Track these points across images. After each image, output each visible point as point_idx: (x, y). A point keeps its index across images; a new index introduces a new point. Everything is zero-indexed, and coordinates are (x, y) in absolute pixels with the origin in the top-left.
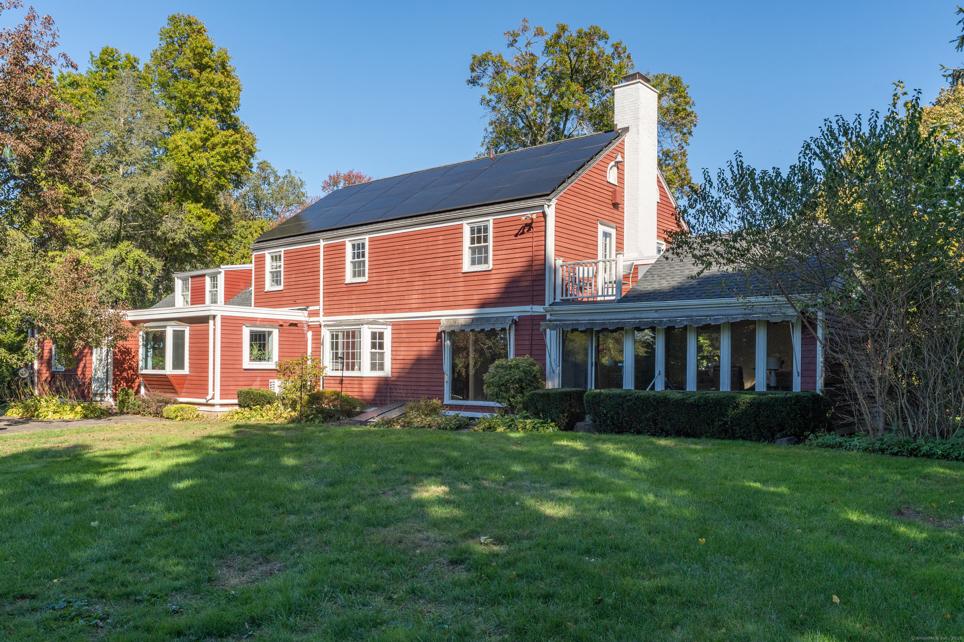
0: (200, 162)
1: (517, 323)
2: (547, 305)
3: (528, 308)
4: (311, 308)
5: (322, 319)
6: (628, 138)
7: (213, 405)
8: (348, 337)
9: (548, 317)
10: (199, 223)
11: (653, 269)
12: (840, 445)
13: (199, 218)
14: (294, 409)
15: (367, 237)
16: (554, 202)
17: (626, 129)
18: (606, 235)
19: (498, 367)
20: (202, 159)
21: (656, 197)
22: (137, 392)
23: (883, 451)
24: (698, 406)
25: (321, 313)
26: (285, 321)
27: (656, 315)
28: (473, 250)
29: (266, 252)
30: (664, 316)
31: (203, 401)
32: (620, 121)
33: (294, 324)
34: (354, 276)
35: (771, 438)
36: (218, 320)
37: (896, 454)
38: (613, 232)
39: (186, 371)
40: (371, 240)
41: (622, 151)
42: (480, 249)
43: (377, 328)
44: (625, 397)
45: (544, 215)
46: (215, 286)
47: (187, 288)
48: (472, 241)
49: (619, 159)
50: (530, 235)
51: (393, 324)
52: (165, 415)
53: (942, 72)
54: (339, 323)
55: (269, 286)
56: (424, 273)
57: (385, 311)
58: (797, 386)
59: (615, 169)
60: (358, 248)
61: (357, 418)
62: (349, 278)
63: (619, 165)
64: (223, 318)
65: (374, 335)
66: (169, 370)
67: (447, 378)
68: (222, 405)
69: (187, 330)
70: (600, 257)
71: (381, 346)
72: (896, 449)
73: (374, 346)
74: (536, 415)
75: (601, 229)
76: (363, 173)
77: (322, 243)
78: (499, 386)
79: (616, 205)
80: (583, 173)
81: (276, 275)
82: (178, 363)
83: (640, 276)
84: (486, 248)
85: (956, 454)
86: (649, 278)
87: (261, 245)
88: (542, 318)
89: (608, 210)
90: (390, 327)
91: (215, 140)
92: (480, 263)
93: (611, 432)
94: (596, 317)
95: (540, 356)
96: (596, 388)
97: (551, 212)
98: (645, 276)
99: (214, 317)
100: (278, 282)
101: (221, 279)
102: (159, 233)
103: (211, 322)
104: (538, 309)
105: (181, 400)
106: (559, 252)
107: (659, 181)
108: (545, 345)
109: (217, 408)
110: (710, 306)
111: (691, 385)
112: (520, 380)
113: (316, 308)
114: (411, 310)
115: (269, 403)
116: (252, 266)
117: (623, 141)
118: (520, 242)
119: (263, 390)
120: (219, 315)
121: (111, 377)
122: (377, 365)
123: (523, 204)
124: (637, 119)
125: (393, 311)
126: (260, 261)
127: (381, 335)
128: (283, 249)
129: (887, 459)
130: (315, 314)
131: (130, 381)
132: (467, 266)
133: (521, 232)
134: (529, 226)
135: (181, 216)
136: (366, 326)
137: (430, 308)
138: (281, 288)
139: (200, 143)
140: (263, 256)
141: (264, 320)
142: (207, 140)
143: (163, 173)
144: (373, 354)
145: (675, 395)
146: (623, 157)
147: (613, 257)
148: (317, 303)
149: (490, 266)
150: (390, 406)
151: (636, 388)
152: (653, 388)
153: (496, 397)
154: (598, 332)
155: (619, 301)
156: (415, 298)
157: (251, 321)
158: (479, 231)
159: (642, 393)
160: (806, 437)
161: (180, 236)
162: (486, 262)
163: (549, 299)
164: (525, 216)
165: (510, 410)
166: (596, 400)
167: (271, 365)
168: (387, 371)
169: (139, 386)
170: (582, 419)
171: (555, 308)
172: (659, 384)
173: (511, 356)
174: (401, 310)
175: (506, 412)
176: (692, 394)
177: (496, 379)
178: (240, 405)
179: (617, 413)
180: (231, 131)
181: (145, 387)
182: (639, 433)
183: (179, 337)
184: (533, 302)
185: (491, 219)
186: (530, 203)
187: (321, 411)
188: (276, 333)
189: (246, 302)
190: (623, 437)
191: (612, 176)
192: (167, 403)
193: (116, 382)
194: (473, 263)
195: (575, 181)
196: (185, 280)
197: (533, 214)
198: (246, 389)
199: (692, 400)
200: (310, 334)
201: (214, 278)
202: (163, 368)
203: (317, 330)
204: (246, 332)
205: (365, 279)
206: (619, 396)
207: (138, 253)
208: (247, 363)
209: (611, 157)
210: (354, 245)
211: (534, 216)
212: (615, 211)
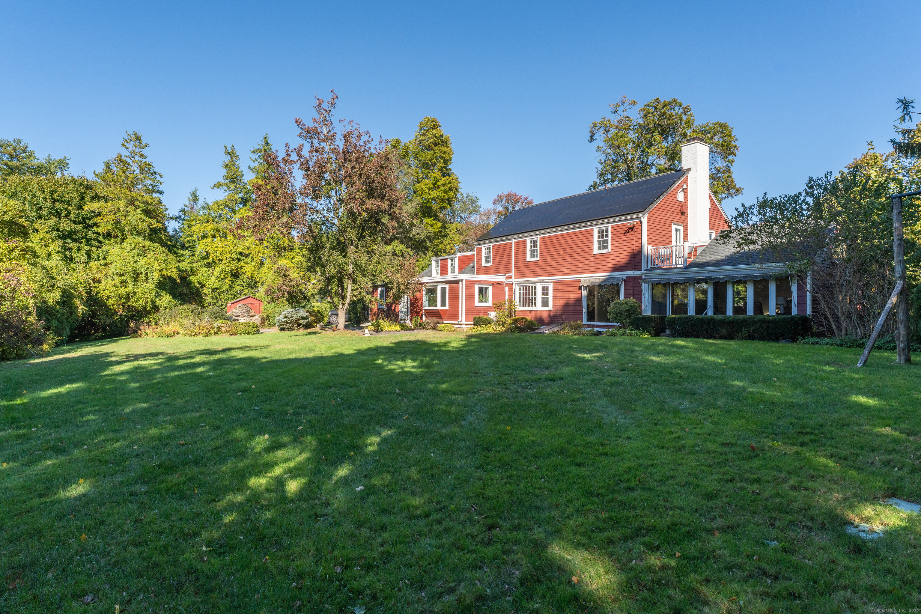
0: (433, 195)
1: (626, 281)
2: (643, 270)
3: (631, 272)
4: (507, 275)
5: (514, 280)
6: (690, 174)
7: (461, 324)
8: (526, 289)
9: (643, 277)
10: (431, 229)
11: (707, 249)
12: (817, 343)
13: (432, 226)
14: (503, 326)
15: (539, 237)
16: (647, 215)
17: (689, 170)
18: (677, 230)
19: (616, 304)
20: (434, 194)
21: (709, 206)
22: (421, 318)
23: (842, 345)
24: (732, 323)
25: (513, 277)
26: (494, 282)
27: (708, 275)
28: (599, 242)
29: (482, 246)
30: (712, 275)
31: (457, 322)
32: (685, 165)
33: (499, 283)
34: (531, 257)
35: (776, 339)
36: (464, 282)
37: (850, 347)
38: (681, 228)
39: (447, 308)
40: (541, 238)
41: (686, 182)
42: (603, 241)
43: (545, 285)
44: (690, 318)
45: (641, 222)
46: (453, 264)
47: (438, 266)
48: (599, 237)
49: (685, 187)
50: (633, 233)
51: (554, 282)
52: (439, 329)
53: (895, 130)
54: (524, 282)
55: (484, 264)
56: (571, 255)
57: (549, 275)
58: (795, 311)
59: (682, 193)
60: (534, 244)
61: (537, 331)
62: (528, 259)
63: (685, 191)
64: (466, 281)
65: (543, 288)
66: (439, 307)
67: (585, 310)
68: (466, 324)
69: (447, 287)
70: (674, 243)
71: (547, 294)
72: (849, 344)
73: (543, 294)
74: (638, 328)
75: (674, 227)
76: (517, 193)
77: (513, 241)
78: (616, 314)
79: (683, 213)
80: (663, 198)
81: (487, 258)
82: (443, 304)
83: (698, 253)
84: (607, 241)
85: (886, 346)
86: (704, 254)
87: (480, 242)
88: (640, 277)
89: (678, 216)
90: (552, 284)
91: (439, 183)
92: (603, 248)
93: (682, 337)
94: (672, 277)
95: (639, 298)
96: (672, 314)
97: (645, 221)
98: (701, 253)
99: (462, 280)
100: (488, 262)
101: (457, 261)
102: (411, 235)
103: (460, 283)
104: (638, 273)
105: (445, 322)
106: (649, 242)
107: (710, 196)
108: (641, 292)
109: (464, 326)
110: (740, 269)
111: (730, 312)
112: (628, 311)
113: (511, 274)
114: (564, 275)
115: (489, 323)
116: (474, 253)
117: (687, 178)
118: (626, 237)
119: (485, 317)
120: (464, 279)
121: (409, 311)
122: (545, 303)
123: (628, 217)
124: (696, 163)
125: (554, 275)
126: (479, 251)
127: (547, 288)
128: (491, 244)
129: (844, 348)
130: (510, 277)
131: (417, 313)
132: (596, 251)
133: (627, 232)
134: (632, 228)
135: (423, 226)
136: (539, 284)
137: (575, 274)
138: (491, 264)
139: (432, 186)
140: (481, 248)
141: (485, 281)
142: (435, 183)
143: (414, 204)
144: (543, 298)
145: (720, 317)
146: (687, 186)
147: (682, 243)
148: (511, 272)
149: (609, 250)
150: (553, 326)
151: (696, 314)
152: (706, 314)
153: (614, 320)
154: (673, 284)
155: (685, 268)
156: (566, 268)
157: (479, 282)
158: (603, 232)
159: (700, 316)
160: (798, 339)
161: (422, 236)
162: (607, 248)
163: (644, 267)
164: (630, 223)
165: (624, 326)
166: (673, 321)
167: (489, 304)
168: (550, 307)
169: (422, 315)
170: (664, 331)
171: (648, 272)
172: (710, 312)
173: (622, 298)
174: (558, 275)
175: (620, 327)
176: (730, 317)
177: (615, 310)
178: (474, 325)
179: (685, 327)
180: (447, 177)
181: (425, 315)
182: (698, 337)
183: (443, 290)
184: (634, 269)
185: (610, 225)
186: (632, 216)
187: (518, 328)
188: (490, 288)
189: (471, 272)
190: (689, 339)
191: (680, 197)
192: (439, 323)
193: (412, 313)
194: (599, 248)
195: (658, 202)
196: (437, 261)
197: (634, 222)
198: (478, 316)
199: (729, 320)
200: (507, 288)
201: (453, 260)
202: (436, 306)
203: (510, 286)
204: (477, 288)
205: (538, 259)
206: (686, 318)
207: (402, 247)
208: (477, 304)
209: (679, 186)
210: (531, 242)
211: (635, 223)
212: (683, 217)
